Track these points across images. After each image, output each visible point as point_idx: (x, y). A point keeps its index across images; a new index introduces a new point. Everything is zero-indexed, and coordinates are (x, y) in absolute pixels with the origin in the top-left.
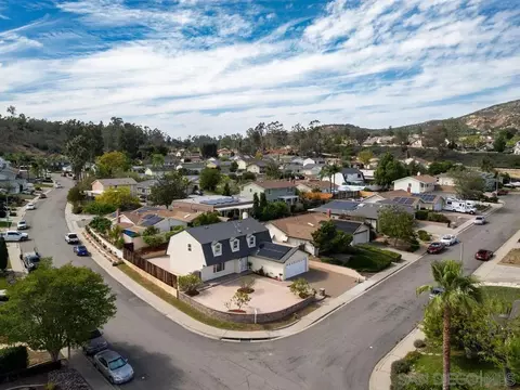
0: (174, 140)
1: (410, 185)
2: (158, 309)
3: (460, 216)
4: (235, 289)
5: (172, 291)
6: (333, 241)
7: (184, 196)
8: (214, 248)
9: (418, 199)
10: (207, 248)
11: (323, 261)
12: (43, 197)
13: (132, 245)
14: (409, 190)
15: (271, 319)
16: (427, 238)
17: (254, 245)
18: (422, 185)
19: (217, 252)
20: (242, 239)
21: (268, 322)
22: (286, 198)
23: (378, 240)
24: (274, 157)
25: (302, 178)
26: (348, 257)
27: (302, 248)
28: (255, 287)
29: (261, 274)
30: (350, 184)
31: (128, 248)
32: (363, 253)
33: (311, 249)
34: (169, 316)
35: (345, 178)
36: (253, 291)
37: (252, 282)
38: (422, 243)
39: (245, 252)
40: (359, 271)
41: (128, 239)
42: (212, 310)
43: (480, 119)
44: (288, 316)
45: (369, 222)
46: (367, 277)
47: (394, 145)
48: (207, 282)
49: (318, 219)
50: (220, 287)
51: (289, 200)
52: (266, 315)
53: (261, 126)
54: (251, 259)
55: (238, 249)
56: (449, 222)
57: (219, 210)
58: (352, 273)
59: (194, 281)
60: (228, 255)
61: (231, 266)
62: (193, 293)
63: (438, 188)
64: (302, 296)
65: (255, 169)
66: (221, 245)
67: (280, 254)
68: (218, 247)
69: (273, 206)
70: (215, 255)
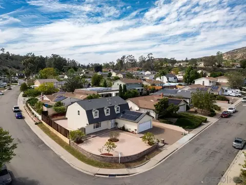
0: (82, 65)
1: (203, 82)
2: (56, 152)
3: (233, 98)
4: (106, 139)
5: (66, 140)
6: (168, 109)
7: (82, 87)
8: (93, 113)
9: (210, 88)
10: (89, 113)
11: (161, 122)
12: (10, 89)
13: (47, 112)
14: (203, 84)
15: (130, 160)
16: (219, 109)
17: (119, 112)
18: (210, 82)
19: (96, 116)
20: (112, 108)
21: (128, 162)
22: (137, 88)
23: (191, 110)
24: (130, 71)
25: (145, 80)
26: (176, 119)
27: (148, 114)
28: (119, 138)
29: (124, 129)
30: (170, 82)
31: (44, 114)
32: (184, 117)
33: (153, 114)
34: (62, 157)
35: (168, 79)
36: (118, 140)
37: (118, 135)
38: (216, 112)
39: (114, 116)
40: (184, 128)
41: (45, 109)
42: (91, 154)
43: (229, 55)
44: (141, 158)
45: (186, 100)
46: (189, 132)
47: (190, 66)
48: (89, 135)
49: (156, 98)
50: (97, 138)
51: (139, 90)
52: (127, 157)
53: (124, 57)
54: (118, 120)
55: (109, 114)
56: (228, 100)
57: (100, 94)
58: (180, 129)
59: (80, 134)
60: (102, 118)
61: (105, 125)
62: (79, 141)
63: (218, 84)
64: (150, 144)
65: (120, 76)
66: (98, 111)
67: (135, 117)
68: (96, 113)
69: (130, 92)
70: (94, 118)
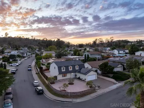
1: (141, 54)
5: (47, 82)
8: (62, 68)
10: (60, 68)
11: (103, 76)
13: (42, 68)
14: (140, 55)
17: (78, 69)
20: (74, 66)
22: (97, 57)
26: (112, 75)
27: (96, 71)
29: (79, 79)
30: (120, 54)
33: (99, 72)
35: (119, 52)
39: (74, 71)
40: (115, 80)
41: (42, 66)
45: (123, 64)
46: (119, 82)
47: (138, 44)
51: (99, 58)
53: (96, 40)
54: (77, 74)
58: (113, 81)
64: (90, 87)
65: (91, 50)
68: (64, 68)
70: (62, 71)
